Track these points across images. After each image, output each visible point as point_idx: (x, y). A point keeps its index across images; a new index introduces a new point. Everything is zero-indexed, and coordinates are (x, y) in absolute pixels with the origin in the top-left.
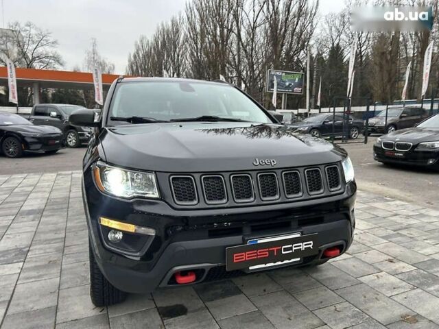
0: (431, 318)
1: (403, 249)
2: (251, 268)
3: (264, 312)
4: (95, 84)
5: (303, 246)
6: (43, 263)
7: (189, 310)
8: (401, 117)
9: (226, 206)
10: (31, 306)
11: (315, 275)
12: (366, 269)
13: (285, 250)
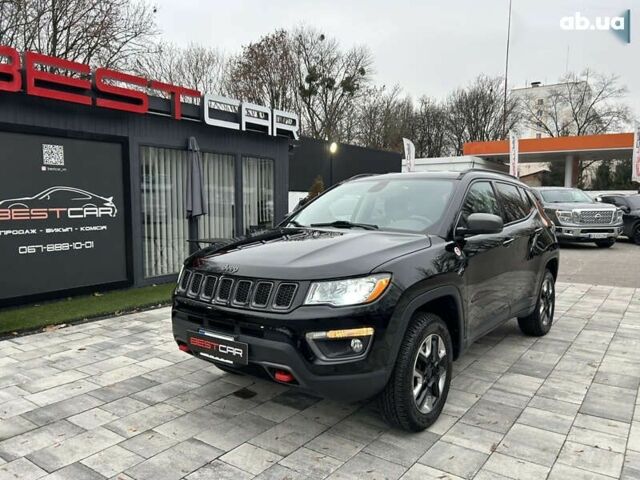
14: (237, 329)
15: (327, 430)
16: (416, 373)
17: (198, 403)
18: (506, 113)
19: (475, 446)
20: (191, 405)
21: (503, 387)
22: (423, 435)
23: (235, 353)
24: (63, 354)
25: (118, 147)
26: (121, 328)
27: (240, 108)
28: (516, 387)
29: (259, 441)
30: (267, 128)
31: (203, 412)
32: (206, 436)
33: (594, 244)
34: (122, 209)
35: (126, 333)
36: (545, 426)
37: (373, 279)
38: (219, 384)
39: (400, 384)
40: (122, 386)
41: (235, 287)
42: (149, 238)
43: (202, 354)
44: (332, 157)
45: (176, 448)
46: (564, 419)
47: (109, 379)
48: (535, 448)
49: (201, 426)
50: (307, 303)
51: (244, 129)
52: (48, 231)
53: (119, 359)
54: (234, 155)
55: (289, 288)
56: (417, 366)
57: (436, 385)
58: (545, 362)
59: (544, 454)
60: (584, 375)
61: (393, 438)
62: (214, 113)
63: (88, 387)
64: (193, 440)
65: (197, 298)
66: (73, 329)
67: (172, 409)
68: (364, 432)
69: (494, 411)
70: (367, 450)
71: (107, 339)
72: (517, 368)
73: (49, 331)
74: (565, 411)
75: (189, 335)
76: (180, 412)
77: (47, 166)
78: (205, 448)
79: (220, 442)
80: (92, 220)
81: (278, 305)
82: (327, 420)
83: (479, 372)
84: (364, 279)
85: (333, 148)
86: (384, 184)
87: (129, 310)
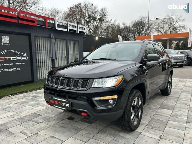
14: (67, 97)
15: (100, 131)
16: (132, 111)
17: (54, 122)
18: (148, 27)
19: (153, 136)
20: (52, 123)
21: (159, 114)
22: (134, 133)
23: (66, 106)
24: (9, 105)
25: (27, 37)
26: (29, 96)
27: (67, 24)
28: (163, 113)
29: (76, 136)
30: (76, 31)
31: (56, 126)
32: (57, 135)
33: (177, 66)
34: (30, 57)
35: (31, 98)
36: (177, 128)
37: (117, 77)
38: (62, 115)
39: (127, 115)
40: (28, 117)
41: (66, 82)
42: (39, 67)
43: (54, 106)
44: (96, 41)
45: (46, 140)
46: (182, 125)
47: (23, 114)
48: (175, 136)
49: (55, 131)
50: (92, 87)
51: (69, 31)
52: (5, 65)
53: (28, 107)
54: (66, 40)
55: (86, 81)
56: (132, 109)
57: (138, 114)
58: (172, 104)
59: (178, 138)
60: (185, 108)
61: (124, 134)
62: (59, 26)
63: (16, 117)
64: (52, 137)
65: (52, 86)
66: (13, 97)
67: (45, 125)
68: (113, 132)
69: (158, 122)
70: (115, 139)
71: (24, 100)
72: (162, 107)
73: (5, 98)
74: (182, 122)
75: (50, 99)
76: (48, 126)
77: (3, 43)
78: (56, 140)
79: (62, 138)
80: (19, 61)
81: (82, 88)
82: (100, 127)
83: (150, 108)
84: (113, 78)
85: (97, 38)
86: (117, 45)
87: (32, 90)
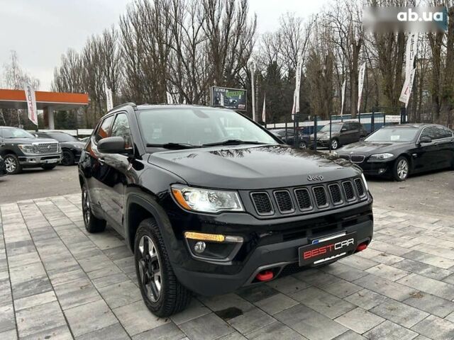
0: (431, 293)
1: (388, 245)
2: (315, 263)
3: (306, 304)
4: (28, 102)
5: (347, 243)
6: (75, 289)
7: (243, 310)
8: (342, 131)
9: (294, 214)
10: (93, 326)
11: (331, 272)
12: (368, 263)
13: (337, 246)
14: (340, 225)
